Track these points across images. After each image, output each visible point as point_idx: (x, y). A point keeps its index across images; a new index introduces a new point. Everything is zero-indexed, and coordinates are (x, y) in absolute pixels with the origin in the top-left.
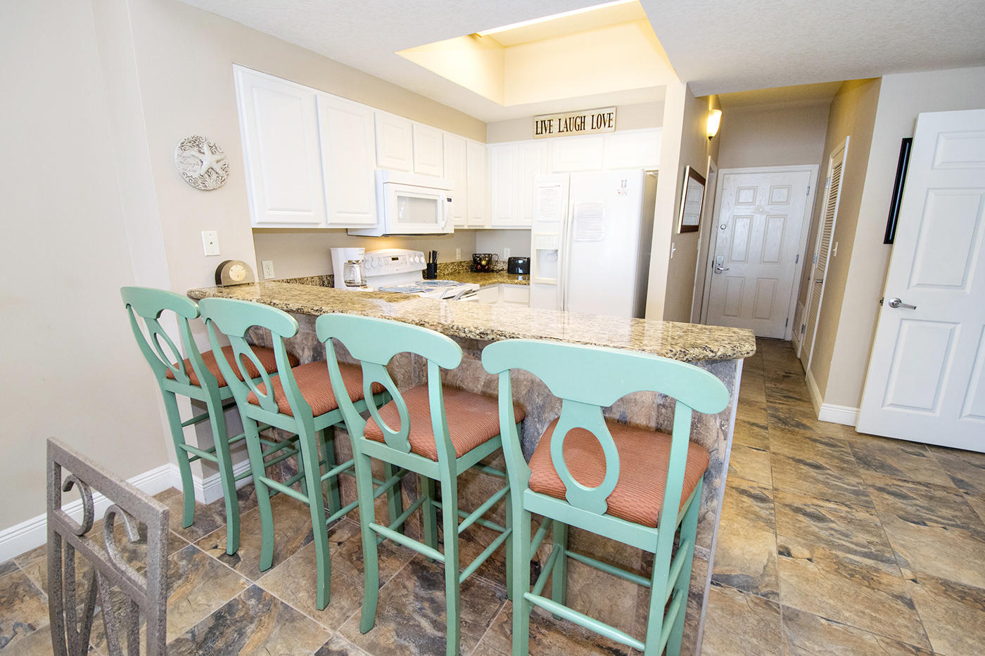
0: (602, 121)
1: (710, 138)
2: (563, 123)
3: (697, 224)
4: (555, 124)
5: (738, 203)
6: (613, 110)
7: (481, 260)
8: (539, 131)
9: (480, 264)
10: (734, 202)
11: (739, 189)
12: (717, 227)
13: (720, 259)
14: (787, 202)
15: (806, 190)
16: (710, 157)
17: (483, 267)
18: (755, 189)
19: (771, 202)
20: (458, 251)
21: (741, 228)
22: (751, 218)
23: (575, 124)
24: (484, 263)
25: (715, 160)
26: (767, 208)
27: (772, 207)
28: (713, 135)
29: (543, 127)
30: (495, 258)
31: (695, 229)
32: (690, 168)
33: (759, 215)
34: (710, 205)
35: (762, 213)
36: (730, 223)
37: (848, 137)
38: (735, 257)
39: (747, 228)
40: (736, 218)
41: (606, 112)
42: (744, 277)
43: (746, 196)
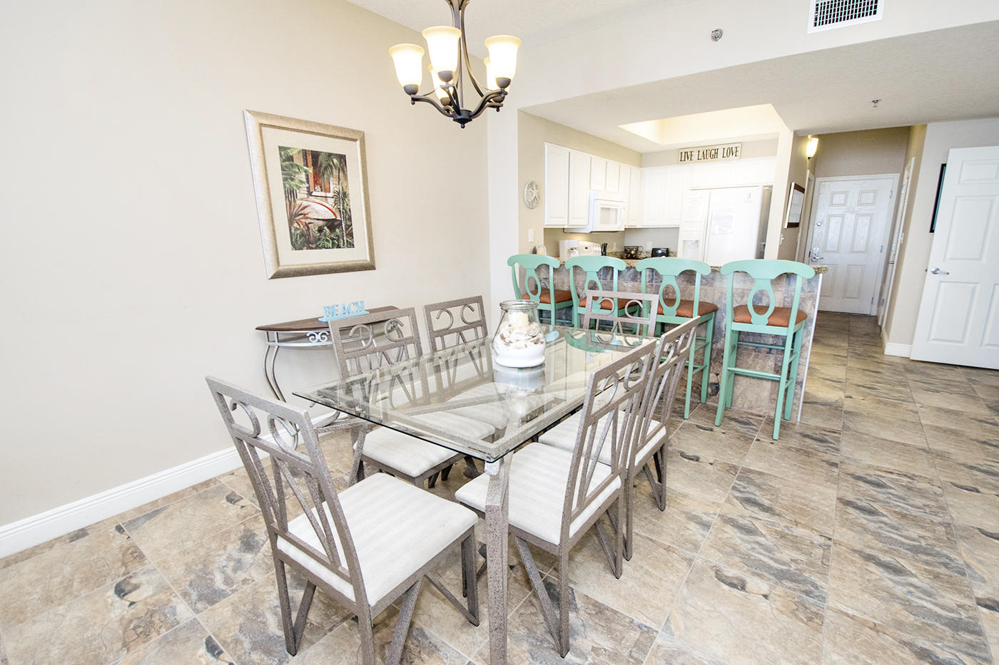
0: (731, 152)
1: (809, 158)
2: (701, 153)
3: (798, 221)
4: (695, 154)
5: (832, 204)
6: (737, 145)
7: (631, 251)
8: (683, 159)
9: (630, 253)
10: (828, 203)
11: (833, 194)
12: (814, 224)
13: (816, 250)
14: (873, 204)
15: (890, 193)
16: (808, 171)
17: (632, 255)
18: (846, 193)
19: (860, 204)
20: (615, 244)
21: (834, 224)
22: (842, 216)
23: (710, 154)
24: (633, 252)
25: (813, 172)
26: (856, 208)
27: (860, 207)
28: (811, 156)
29: (686, 156)
30: (640, 249)
31: (796, 225)
32: (795, 184)
33: (850, 215)
34: (809, 208)
35: (852, 212)
36: (825, 222)
37: (913, 158)
38: (829, 248)
39: (839, 224)
40: (830, 216)
41: (734, 146)
42: (837, 265)
43: (838, 199)
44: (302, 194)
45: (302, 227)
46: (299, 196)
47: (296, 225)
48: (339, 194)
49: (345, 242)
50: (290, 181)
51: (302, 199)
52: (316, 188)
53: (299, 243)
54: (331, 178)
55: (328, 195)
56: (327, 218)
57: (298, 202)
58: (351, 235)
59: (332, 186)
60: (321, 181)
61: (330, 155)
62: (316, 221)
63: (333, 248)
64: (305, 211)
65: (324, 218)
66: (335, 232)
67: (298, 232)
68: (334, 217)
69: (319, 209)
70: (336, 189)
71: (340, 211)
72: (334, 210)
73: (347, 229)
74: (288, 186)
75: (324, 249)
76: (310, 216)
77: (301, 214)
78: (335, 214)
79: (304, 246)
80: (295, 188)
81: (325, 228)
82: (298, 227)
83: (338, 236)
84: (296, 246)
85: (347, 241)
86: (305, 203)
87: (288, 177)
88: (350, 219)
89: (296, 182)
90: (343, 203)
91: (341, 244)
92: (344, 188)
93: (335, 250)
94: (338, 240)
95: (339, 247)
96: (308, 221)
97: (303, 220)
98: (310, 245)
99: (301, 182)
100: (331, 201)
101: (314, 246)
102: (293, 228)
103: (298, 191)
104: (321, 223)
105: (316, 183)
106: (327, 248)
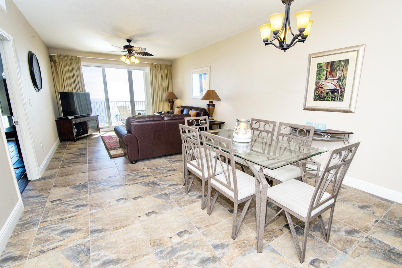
44: (323, 80)
45: (319, 92)
46: (321, 80)
47: (317, 92)
48: (341, 77)
49: (339, 99)
50: (319, 75)
51: (322, 82)
52: (330, 76)
53: (317, 98)
54: (338, 71)
55: (335, 79)
56: (331, 89)
57: (320, 83)
58: (342, 95)
59: (338, 75)
60: (333, 73)
61: (340, 61)
62: (326, 90)
63: (331, 101)
64: (322, 86)
65: (330, 88)
66: (334, 94)
67: (317, 94)
68: (335, 88)
69: (329, 85)
70: (340, 76)
71: (339, 85)
72: (336, 85)
73: (341, 93)
74: (318, 77)
75: (327, 101)
76: (324, 88)
77: (320, 88)
78: (336, 87)
79: (318, 100)
80: (320, 78)
81: (330, 93)
82: (318, 92)
83: (335, 96)
84: (315, 99)
85: (340, 98)
86: (323, 83)
87: (319, 73)
88: (344, 88)
89: (322, 75)
90: (342, 81)
91: (336, 100)
92: (344, 75)
93: (332, 102)
94: (335, 98)
95: (334, 101)
96: (322, 90)
97: (320, 90)
98: (321, 100)
99: (323, 75)
100: (336, 81)
101: (323, 100)
102: (315, 93)
103: (321, 79)
104: (328, 91)
105: (330, 74)
106: (328, 101)
